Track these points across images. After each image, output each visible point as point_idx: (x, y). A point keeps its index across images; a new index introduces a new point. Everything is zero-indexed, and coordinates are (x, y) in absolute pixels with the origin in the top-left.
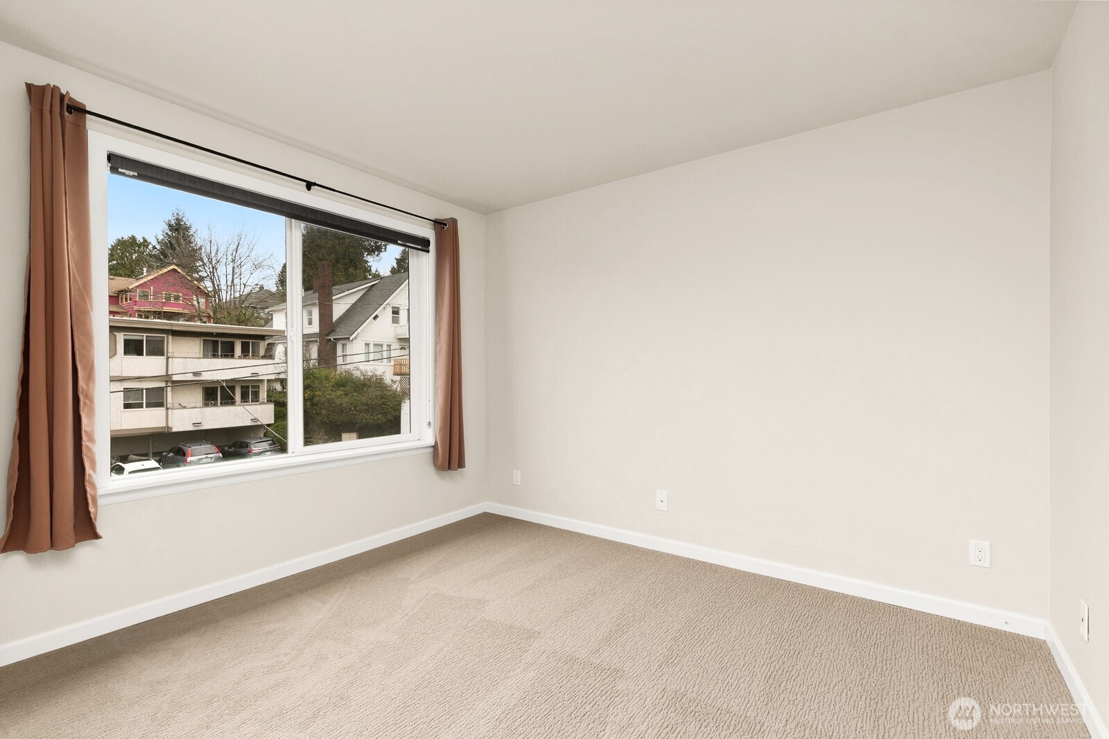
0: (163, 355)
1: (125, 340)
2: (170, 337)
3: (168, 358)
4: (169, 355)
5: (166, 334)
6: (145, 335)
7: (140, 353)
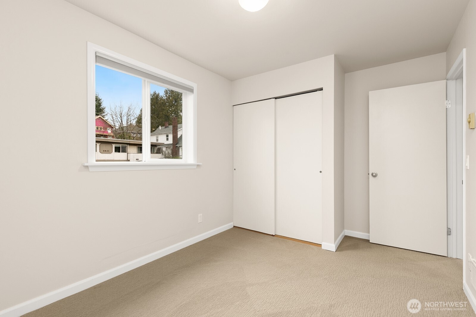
0: (126, 152)
1: (115, 147)
2: (128, 146)
3: (128, 153)
4: (128, 152)
5: (127, 144)
6: (121, 145)
7: (119, 152)
